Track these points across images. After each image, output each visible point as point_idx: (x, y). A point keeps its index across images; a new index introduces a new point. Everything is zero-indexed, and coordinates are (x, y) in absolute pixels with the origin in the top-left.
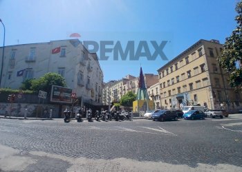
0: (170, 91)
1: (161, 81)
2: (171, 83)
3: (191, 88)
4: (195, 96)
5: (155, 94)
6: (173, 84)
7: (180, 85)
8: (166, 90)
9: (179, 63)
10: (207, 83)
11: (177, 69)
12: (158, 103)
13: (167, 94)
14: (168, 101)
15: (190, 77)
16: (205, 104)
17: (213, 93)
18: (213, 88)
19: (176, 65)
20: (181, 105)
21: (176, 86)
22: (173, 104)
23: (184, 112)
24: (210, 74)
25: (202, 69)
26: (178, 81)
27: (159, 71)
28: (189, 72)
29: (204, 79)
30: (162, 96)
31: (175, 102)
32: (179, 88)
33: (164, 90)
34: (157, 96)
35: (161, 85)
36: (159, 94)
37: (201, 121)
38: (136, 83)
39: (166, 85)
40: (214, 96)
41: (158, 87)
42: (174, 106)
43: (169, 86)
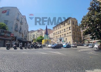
0: (57, 37)
1: (54, 32)
2: (57, 33)
3: (65, 36)
4: (66, 39)
5: (51, 38)
6: (58, 34)
7: (61, 34)
8: (56, 36)
9: (61, 25)
10: (71, 34)
11: (60, 28)
12: (52, 41)
13: (56, 38)
14: (56, 41)
15: (65, 31)
16: (70, 42)
17: (73, 38)
18: (73, 36)
19: (60, 26)
20: (61, 42)
21: (59, 35)
22: (58, 42)
23: (63, 45)
24: (72, 31)
25: (70, 29)
26: (60, 33)
27: (53, 28)
28: (65, 29)
29: (70, 33)
30: (54, 38)
31: (59, 41)
32: (60, 35)
33: (55, 36)
34: (52, 38)
35: (54, 34)
36: (53, 37)
37: (70, 48)
38: (44, 32)
39: (56, 34)
40: (73, 39)
41: (53, 34)
42: (58, 43)
43: (57, 34)
